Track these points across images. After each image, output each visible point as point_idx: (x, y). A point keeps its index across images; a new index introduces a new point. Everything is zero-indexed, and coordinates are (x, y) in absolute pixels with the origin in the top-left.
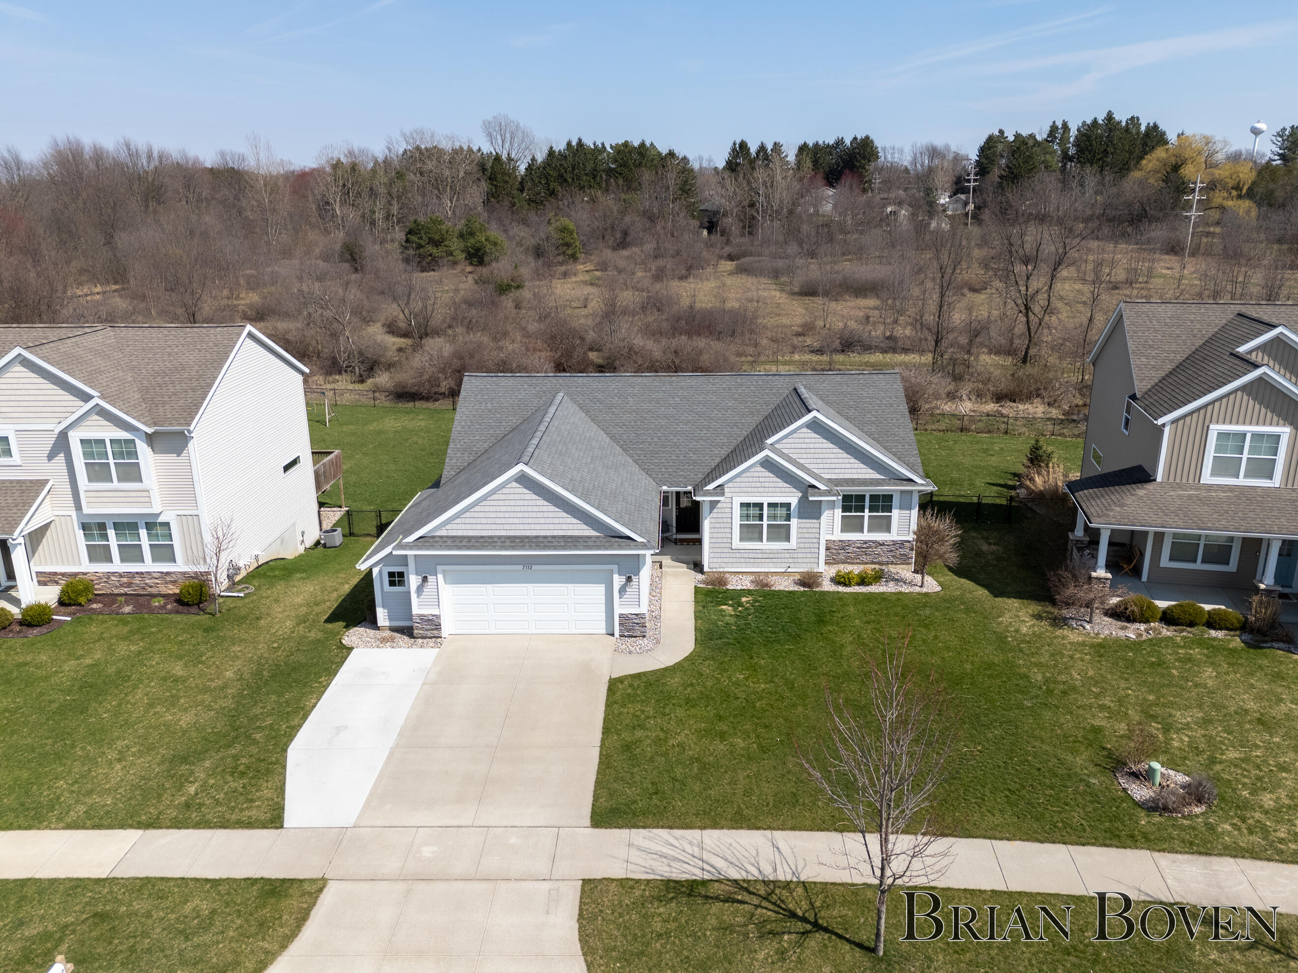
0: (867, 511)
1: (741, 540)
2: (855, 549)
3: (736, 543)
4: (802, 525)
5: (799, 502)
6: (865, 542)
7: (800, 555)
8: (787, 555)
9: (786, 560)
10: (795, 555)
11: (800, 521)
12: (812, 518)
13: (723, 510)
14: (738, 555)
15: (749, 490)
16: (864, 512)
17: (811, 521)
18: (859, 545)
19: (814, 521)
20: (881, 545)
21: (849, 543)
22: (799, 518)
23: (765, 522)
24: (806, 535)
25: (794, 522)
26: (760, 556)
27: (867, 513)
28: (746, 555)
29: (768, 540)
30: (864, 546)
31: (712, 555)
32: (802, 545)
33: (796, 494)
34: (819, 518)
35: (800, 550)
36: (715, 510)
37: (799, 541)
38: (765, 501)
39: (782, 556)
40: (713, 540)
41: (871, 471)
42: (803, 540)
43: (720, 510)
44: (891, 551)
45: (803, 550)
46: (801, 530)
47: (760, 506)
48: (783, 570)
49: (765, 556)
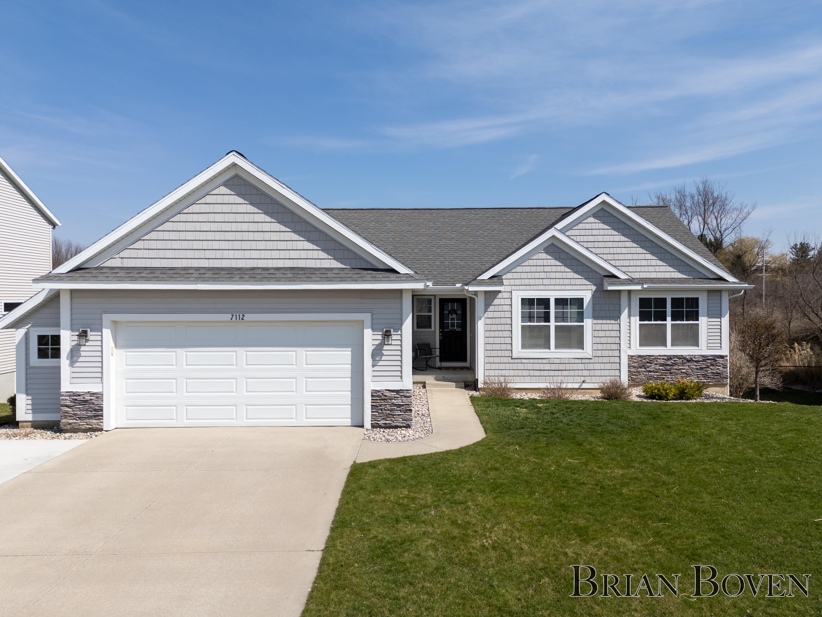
0: (669, 318)
1: (523, 347)
2: (657, 367)
3: (518, 350)
4: (598, 327)
5: (594, 297)
6: (670, 358)
7: (597, 366)
8: (581, 366)
9: (580, 373)
10: (591, 366)
11: (595, 321)
12: (610, 318)
13: (500, 308)
14: (520, 366)
15: (532, 282)
16: (665, 320)
17: (608, 322)
18: (662, 361)
19: (613, 322)
20: (688, 361)
21: (650, 359)
22: (595, 317)
23: (552, 324)
24: (604, 340)
25: (588, 323)
26: (547, 367)
28: (530, 367)
29: (557, 347)
30: (669, 363)
31: (488, 366)
32: (599, 353)
33: (589, 287)
34: (617, 317)
35: (596, 360)
36: (491, 308)
37: (596, 347)
38: (552, 295)
39: (575, 367)
40: (489, 347)
42: (600, 347)
43: (496, 308)
44: (701, 369)
45: (600, 360)
46: (596, 334)
47: (545, 302)
48: (576, 386)
49: (553, 367)
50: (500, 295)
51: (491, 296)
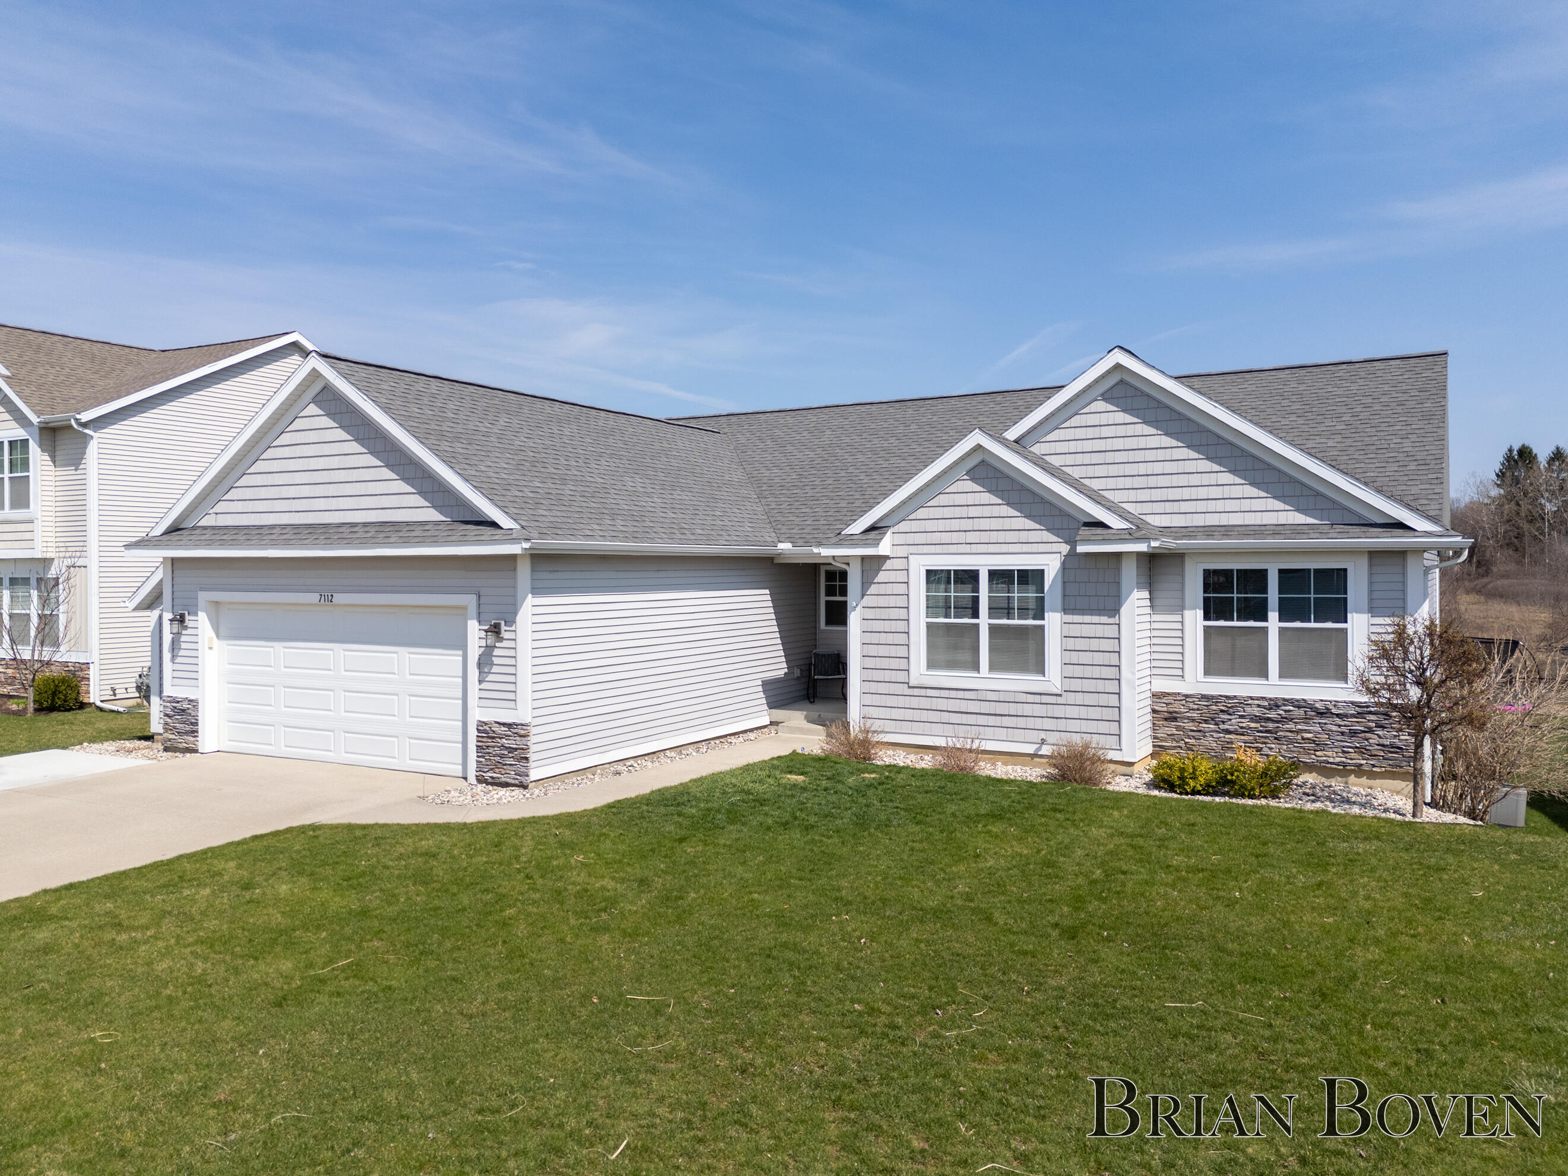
0: (1273, 616)
1: (932, 665)
2: (1245, 723)
3: (919, 670)
4: (1075, 630)
5: (1064, 567)
6: (1275, 704)
7: (1071, 712)
8: (1040, 710)
9: (1039, 723)
10: (1059, 711)
11: (1069, 618)
12: (1099, 612)
13: (889, 590)
14: (925, 703)
15: (946, 538)
16: (1265, 619)
17: (1096, 619)
18: (1257, 711)
19: (1104, 619)
20: (1321, 714)
21: (1231, 705)
22: (1066, 610)
23: (984, 621)
24: (1085, 658)
25: (1053, 622)
26: (973, 707)
27: (1273, 622)
28: (942, 704)
29: (992, 668)
30: (1272, 715)
31: (869, 700)
32: (1076, 685)
33: (1055, 547)
34: (1114, 611)
35: (1071, 698)
36: (873, 589)
37: (1070, 671)
38: (983, 564)
39: (1028, 710)
40: (870, 663)
41: (1278, 505)
42: (1078, 671)
43: (883, 589)
44: (1353, 733)
45: (1079, 698)
46: (1071, 644)
47: (969, 577)
48: (1030, 749)
49: (985, 707)
50: (888, 564)
51: (873, 564)
